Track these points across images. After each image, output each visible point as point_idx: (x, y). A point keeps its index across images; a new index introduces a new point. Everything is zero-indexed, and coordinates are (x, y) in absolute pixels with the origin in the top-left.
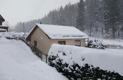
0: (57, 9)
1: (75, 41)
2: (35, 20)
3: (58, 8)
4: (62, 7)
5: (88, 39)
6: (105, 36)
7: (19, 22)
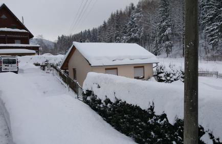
0: (123, 10)
1: (135, 67)
2: (87, 30)
3: (127, 8)
4: (132, 5)
5: (157, 63)
6: (209, 55)
7: (60, 36)
